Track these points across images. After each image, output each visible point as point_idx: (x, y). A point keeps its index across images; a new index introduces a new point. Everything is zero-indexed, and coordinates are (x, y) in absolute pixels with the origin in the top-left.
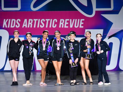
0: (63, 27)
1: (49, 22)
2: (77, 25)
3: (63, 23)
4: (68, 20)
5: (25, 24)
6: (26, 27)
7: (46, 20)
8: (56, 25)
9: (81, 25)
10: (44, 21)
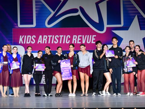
0: (75, 43)
1: (63, 38)
2: (89, 41)
3: (76, 39)
4: (81, 36)
5: (40, 40)
6: (41, 43)
7: (60, 36)
8: (69, 41)
9: (92, 41)
10: (58, 37)
